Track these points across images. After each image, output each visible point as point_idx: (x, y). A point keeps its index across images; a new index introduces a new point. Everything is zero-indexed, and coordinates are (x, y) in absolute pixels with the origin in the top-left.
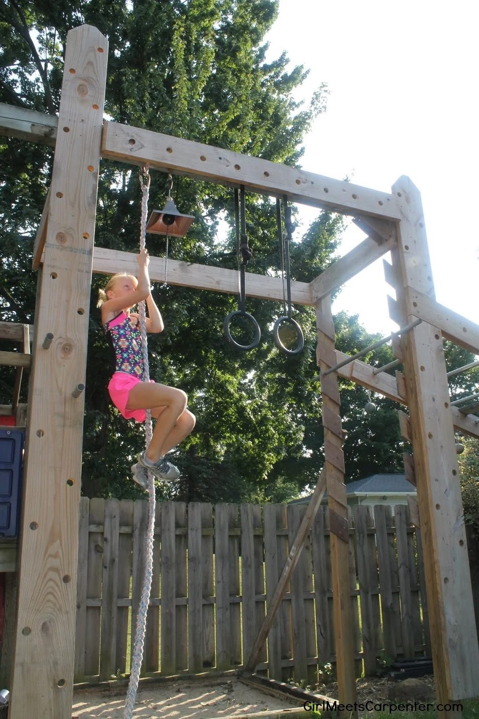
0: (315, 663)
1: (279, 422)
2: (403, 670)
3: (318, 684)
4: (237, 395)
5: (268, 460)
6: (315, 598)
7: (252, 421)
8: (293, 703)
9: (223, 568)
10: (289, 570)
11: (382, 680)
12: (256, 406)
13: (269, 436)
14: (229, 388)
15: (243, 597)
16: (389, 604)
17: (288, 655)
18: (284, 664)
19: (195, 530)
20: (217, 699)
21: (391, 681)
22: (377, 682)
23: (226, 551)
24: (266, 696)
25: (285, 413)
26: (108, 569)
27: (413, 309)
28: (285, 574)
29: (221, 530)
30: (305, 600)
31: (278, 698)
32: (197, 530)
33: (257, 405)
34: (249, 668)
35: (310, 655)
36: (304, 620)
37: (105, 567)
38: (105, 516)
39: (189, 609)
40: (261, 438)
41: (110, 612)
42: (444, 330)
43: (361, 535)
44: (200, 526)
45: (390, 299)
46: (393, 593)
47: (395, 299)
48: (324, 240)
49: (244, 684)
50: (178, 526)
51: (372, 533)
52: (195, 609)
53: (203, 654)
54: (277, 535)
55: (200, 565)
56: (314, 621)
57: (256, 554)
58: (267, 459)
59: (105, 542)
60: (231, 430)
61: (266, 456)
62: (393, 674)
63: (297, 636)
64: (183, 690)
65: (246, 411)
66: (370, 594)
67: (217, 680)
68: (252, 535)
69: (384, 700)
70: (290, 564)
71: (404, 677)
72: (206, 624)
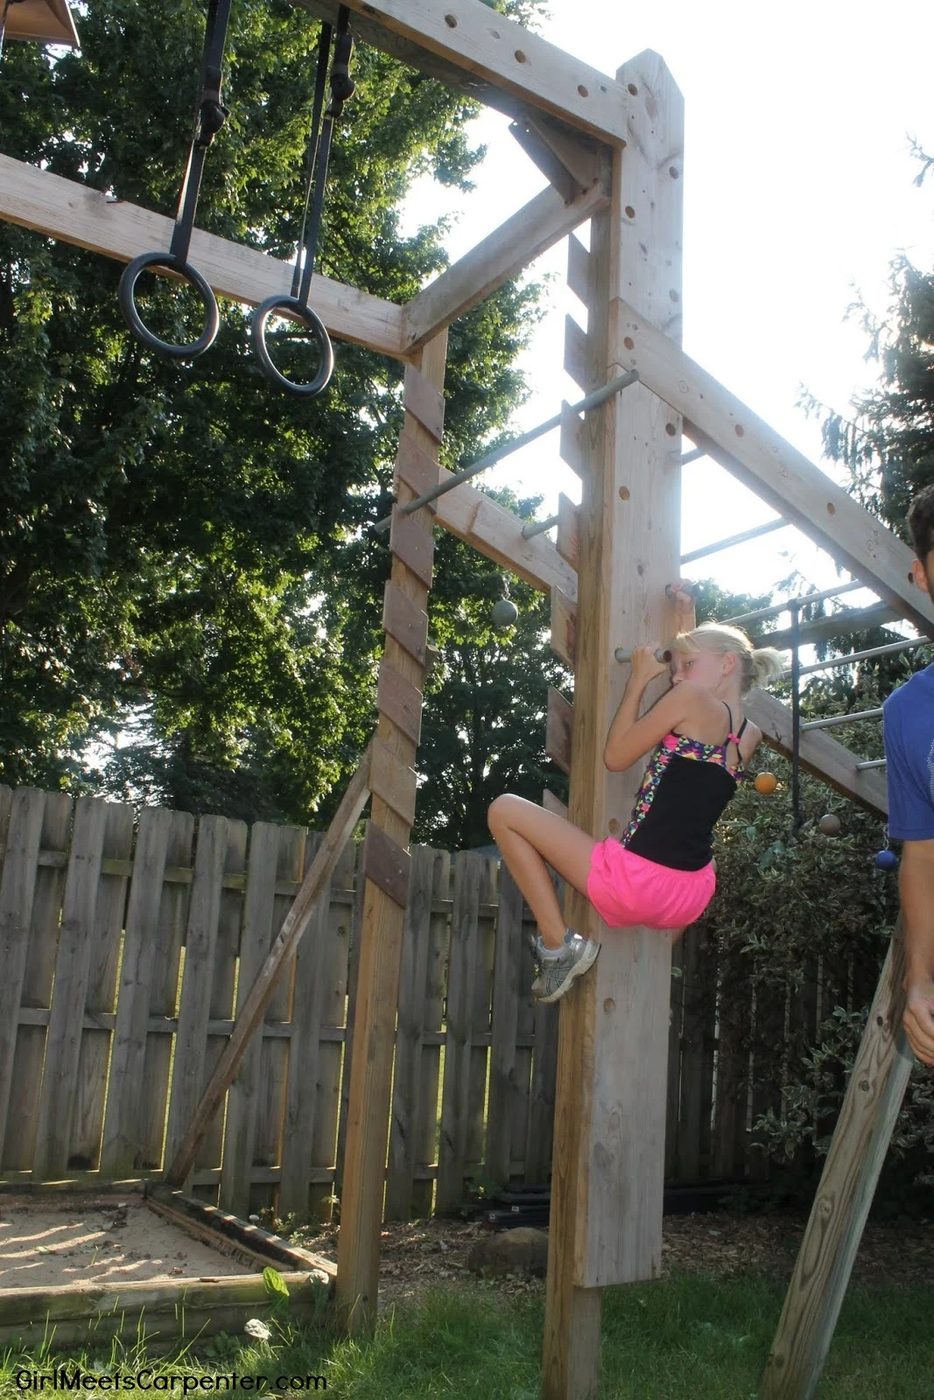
0: (329, 1178)
1: (356, 699)
2: (516, 1209)
3: (329, 1224)
4: (271, 627)
5: (324, 774)
6: (345, 1040)
7: (297, 683)
8: (245, 1263)
9: (141, 951)
10: (276, 965)
11: (468, 1226)
12: (311, 660)
13: (326, 717)
14: (257, 609)
15: (180, 1021)
16: (506, 1070)
17: (271, 1157)
18: (258, 1175)
19: (86, 860)
20: (80, 1240)
21: (487, 1230)
22: (457, 1229)
23: (154, 914)
24: (193, 1242)
25: (371, 684)
27: (619, 352)
28: (267, 974)
29: (148, 868)
30: (322, 1042)
31: (216, 1249)
32: (90, 861)
33: (313, 656)
34: (174, 1180)
35: (317, 1162)
36: (314, 1086)
39: (51, 1035)
40: (311, 720)
42: (689, 417)
43: (467, 916)
44: (99, 853)
45: (571, 325)
46: (517, 1047)
47: (585, 328)
48: (491, 328)
49: (155, 1211)
50: (45, 845)
51: (488, 915)
52: (64, 1037)
53: (71, 1141)
54: (276, 895)
55: (88, 940)
56: (337, 1090)
57: (223, 930)
58: (323, 772)
60: (249, 696)
61: (322, 764)
62: (493, 1216)
63: (293, 1119)
64: (10, 1216)
65: (287, 662)
66: (468, 1044)
67: (95, 1199)
68: (217, 888)
69: (459, 1268)
70: (280, 952)
71: (512, 1222)
72: (86, 1073)
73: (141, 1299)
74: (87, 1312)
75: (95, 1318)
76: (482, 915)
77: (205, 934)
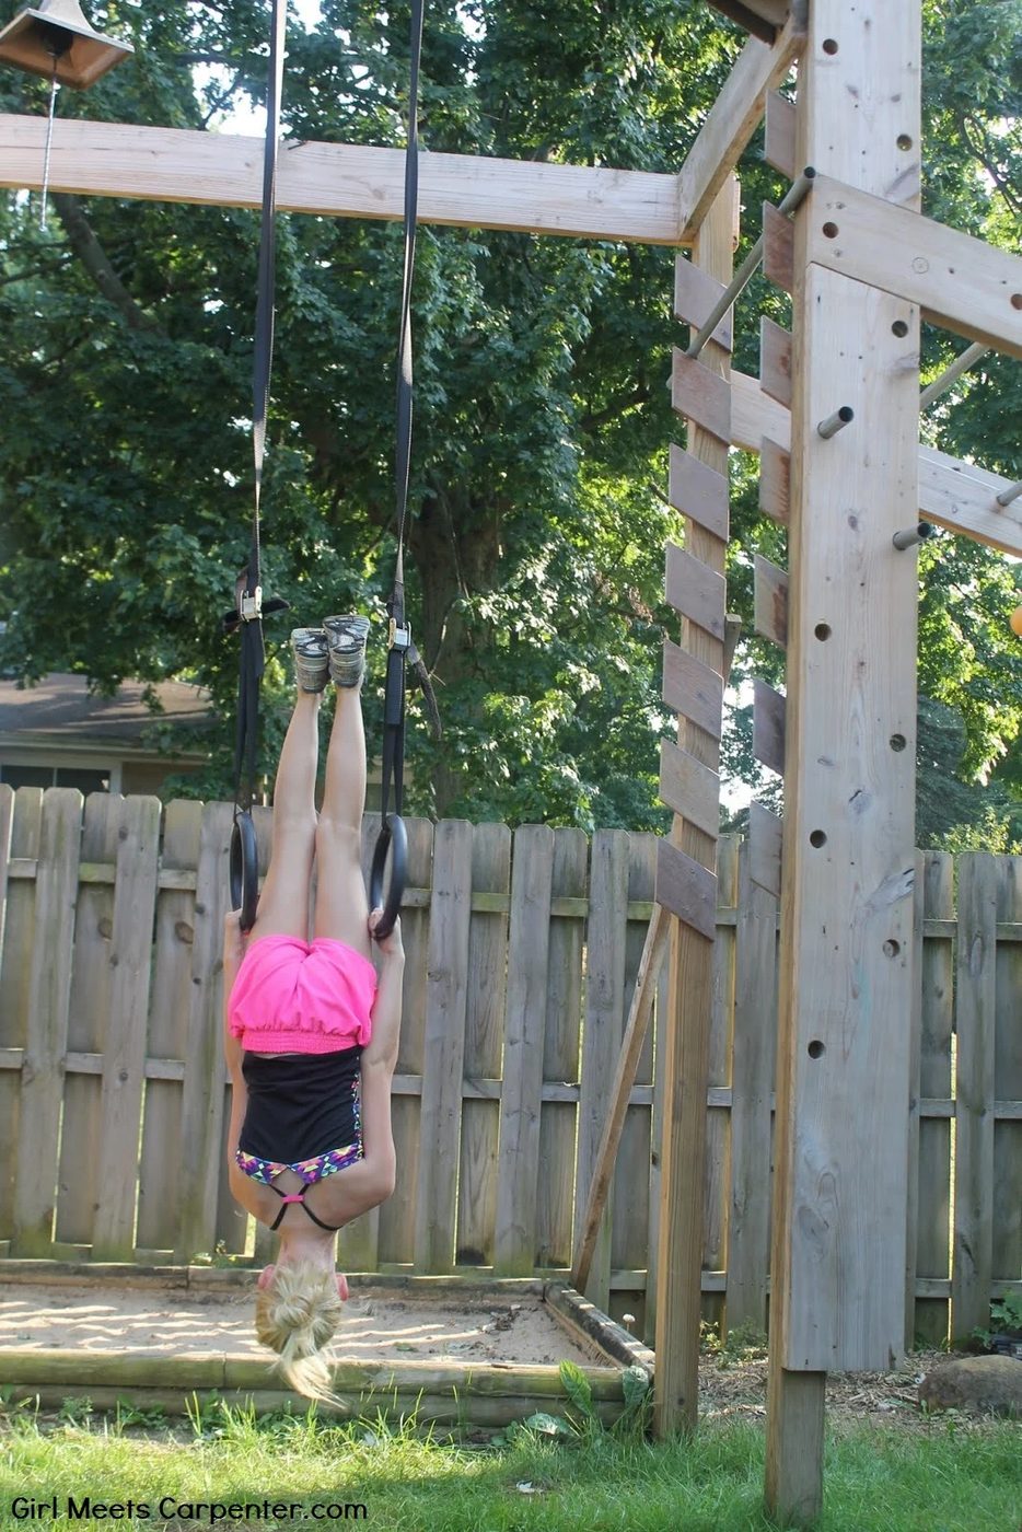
9: (527, 1003)
10: (636, 1014)
15: (585, 1088)
19: (451, 897)
26: (203, 986)
28: (631, 1025)
29: (529, 900)
31: (586, 1354)
32: (456, 896)
37: (197, 981)
38: (201, 849)
39: (427, 1106)
41: (206, 1095)
42: (930, 304)
44: (466, 886)
52: (440, 1107)
53: (459, 1234)
55: (460, 992)
59: (197, 915)
63: (740, 1211)
67: (483, 1298)
70: (638, 998)
72: (472, 1151)
73: (421, 1378)
74: (362, 1385)
75: (367, 1392)
76: (1003, 937)
77: (607, 980)
